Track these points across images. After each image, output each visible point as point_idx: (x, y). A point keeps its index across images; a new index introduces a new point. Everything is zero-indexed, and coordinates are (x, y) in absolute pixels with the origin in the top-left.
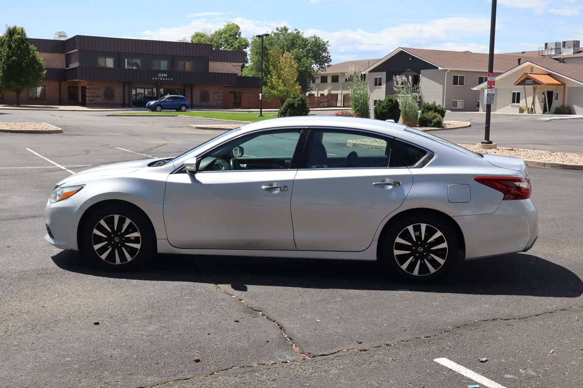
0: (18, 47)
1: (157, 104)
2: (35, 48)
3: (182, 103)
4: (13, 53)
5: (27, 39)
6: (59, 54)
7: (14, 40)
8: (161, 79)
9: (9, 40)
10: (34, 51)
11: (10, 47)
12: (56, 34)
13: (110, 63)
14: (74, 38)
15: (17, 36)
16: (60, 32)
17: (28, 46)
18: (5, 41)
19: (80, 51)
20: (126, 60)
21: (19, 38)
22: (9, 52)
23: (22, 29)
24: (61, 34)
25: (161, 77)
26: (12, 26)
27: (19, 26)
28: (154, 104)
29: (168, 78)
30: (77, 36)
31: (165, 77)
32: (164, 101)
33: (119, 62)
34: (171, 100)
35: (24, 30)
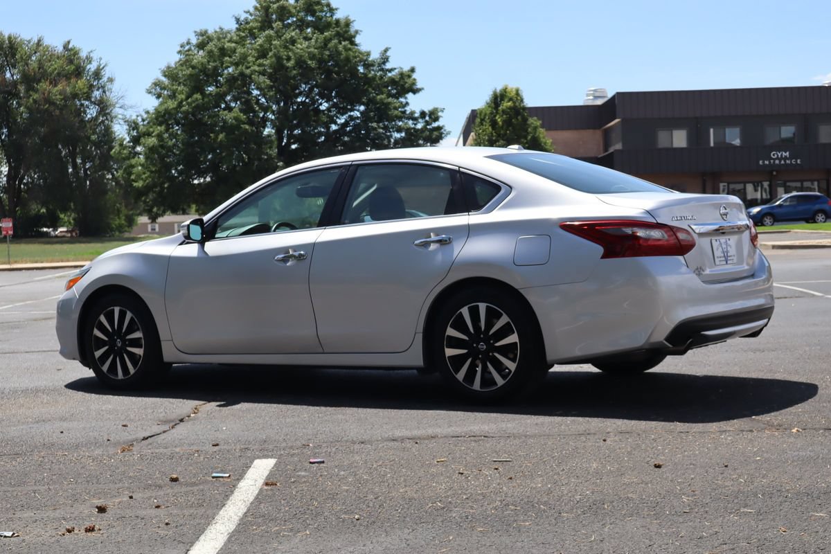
0: (508, 123)
1: (765, 211)
2: (539, 123)
3: (817, 207)
4: (499, 135)
5: (525, 109)
6: (591, 131)
7: (500, 112)
8: (777, 162)
9: (491, 113)
10: (535, 128)
11: (494, 124)
12: (588, 95)
13: (679, 139)
14: (613, 98)
15: (506, 104)
16: (595, 91)
17: (525, 120)
18: (485, 115)
19: (624, 121)
20: (712, 130)
21: (510, 108)
22: (492, 133)
23: (517, 91)
24: (597, 94)
25: (778, 158)
26: (499, 88)
27: (512, 86)
28: (759, 212)
29: (791, 158)
30: (618, 93)
31: (786, 158)
32: (780, 206)
33: (697, 137)
34: (795, 203)
35: (519, 92)
